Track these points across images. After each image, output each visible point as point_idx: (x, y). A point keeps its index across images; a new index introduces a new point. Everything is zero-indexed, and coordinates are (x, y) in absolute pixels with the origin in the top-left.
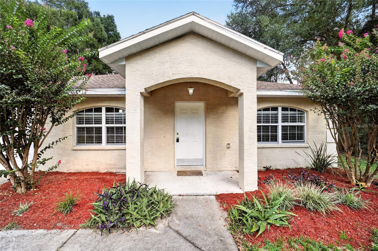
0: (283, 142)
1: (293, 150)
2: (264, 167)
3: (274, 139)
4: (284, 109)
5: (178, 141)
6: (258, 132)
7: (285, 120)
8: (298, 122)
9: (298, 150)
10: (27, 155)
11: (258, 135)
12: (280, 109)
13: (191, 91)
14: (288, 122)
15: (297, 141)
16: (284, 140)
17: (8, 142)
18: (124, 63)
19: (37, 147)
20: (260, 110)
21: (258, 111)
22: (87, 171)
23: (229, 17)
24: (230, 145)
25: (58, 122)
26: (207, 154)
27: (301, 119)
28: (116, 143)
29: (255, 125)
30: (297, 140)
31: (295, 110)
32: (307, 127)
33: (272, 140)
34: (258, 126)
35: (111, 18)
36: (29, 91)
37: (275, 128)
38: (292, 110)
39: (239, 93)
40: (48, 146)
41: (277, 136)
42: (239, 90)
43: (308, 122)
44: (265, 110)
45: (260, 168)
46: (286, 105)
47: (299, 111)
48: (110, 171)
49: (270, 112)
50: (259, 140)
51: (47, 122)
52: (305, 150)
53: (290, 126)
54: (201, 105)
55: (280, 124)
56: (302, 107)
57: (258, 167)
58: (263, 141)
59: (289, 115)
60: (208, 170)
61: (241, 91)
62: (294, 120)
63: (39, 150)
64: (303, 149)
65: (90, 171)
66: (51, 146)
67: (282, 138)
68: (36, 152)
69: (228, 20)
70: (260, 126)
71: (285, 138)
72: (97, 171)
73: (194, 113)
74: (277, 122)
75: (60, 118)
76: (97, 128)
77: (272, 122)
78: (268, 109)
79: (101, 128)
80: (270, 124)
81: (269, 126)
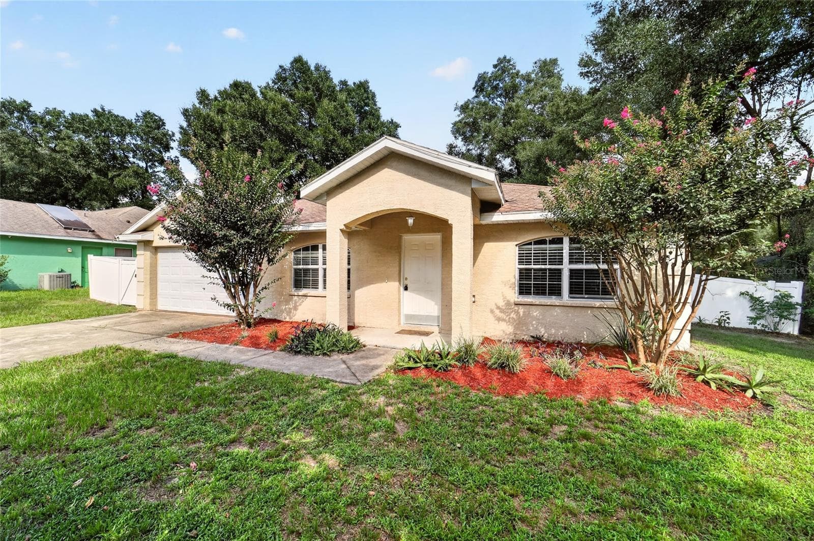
0: (571, 298)
1: (589, 312)
2: (532, 337)
3: (556, 291)
4: (572, 241)
5: (406, 289)
6: (525, 279)
7: (575, 258)
10: (248, 293)
11: (524, 284)
12: (566, 241)
13: (411, 221)
14: (582, 262)
15: (601, 296)
16: (572, 294)
17: (235, 280)
18: (325, 198)
19: (256, 286)
20: (527, 244)
21: (523, 245)
25: (272, 262)
26: (443, 308)
30: (602, 294)
33: (551, 294)
34: (521, 270)
35: (363, 86)
36: (247, 234)
37: (556, 274)
40: (264, 286)
41: (560, 287)
42: (448, 220)
44: (537, 242)
45: (525, 337)
49: (548, 246)
50: (527, 292)
51: (263, 262)
53: (586, 270)
54: (438, 238)
55: (566, 267)
58: (535, 294)
59: (584, 251)
60: (442, 331)
61: (450, 222)
63: (258, 290)
66: (267, 287)
67: (570, 290)
68: (255, 291)
70: (529, 269)
71: (575, 290)
73: (427, 251)
74: (561, 263)
75: (274, 258)
76: (313, 270)
77: (551, 263)
78: (542, 242)
79: (317, 270)
80: (548, 267)
81: (545, 270)
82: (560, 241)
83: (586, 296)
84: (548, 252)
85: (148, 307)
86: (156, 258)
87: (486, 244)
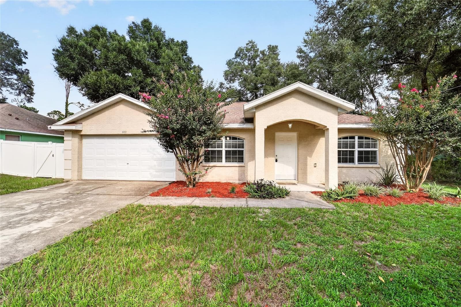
0: (359, 163)
1: (367, 170)
2: (343, 182)
3: (352, 161)
4: (360, 138)
5: (276, 161)
6: (339, 155)
7: (360, 146)
8: (372, 148)
9: (371, 170)
11: (338, 158)
12: (356, 138)
13: (290, 126)
14: (363, 147)
18: (255, 111)
20: (341, 139)
21: (338, 139)
22: (212, 181)
23: (307, 34)
24: (317, 164)
26: (299, 170)
27: (375, 146)
28: (238, 162)
29: (337, 149)
30: (371, 162)
31: (369, 138)
32: (379, 151)
33: (350, 162)
34: (338, 151)
35: (184, 44)
37: (352, 153)
38: (366, 138)
39: (326, 128)
41: (354, 159)
42: (326, 127)
43: (379, 147)
44: (344, 138)
45: (340, 183)
46: (361, 135)
47: (372, 139)
48: (228, 181)
49: (349, 140)
50: (339, 161)
52: (377, 170)
53: (364, 151)
54: (295, 135)
55: (357, 149)
56: (374, 136)
57: (339, 181)
58: (343, 162)
59: (364, 143)
60: (299, 182)
61: (328, 127)
62: (368, 146)
64: (376, 169)
65: (214, 182)
67: (358, 160)
69: (306, 38)
70: (340, 151)
71: (360, 160)
72: (219, 181)
73: (288, 141)
74: (354, 147)
76: (218, 151)
77: (350, 148)
78: (346, 138)
79: (221, 151)
80: (349, 149)
81: (347, 151)
82: (353, 138)
83: (365, 163)
84: (349, 143)
85: (76, 178)
86: (81, 143)
87: (321, 138)
